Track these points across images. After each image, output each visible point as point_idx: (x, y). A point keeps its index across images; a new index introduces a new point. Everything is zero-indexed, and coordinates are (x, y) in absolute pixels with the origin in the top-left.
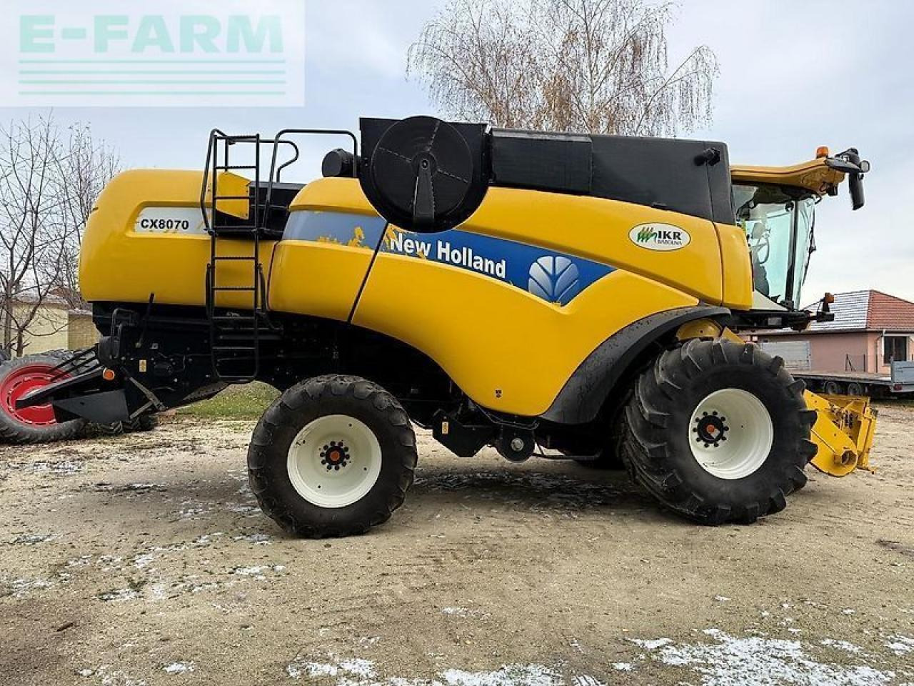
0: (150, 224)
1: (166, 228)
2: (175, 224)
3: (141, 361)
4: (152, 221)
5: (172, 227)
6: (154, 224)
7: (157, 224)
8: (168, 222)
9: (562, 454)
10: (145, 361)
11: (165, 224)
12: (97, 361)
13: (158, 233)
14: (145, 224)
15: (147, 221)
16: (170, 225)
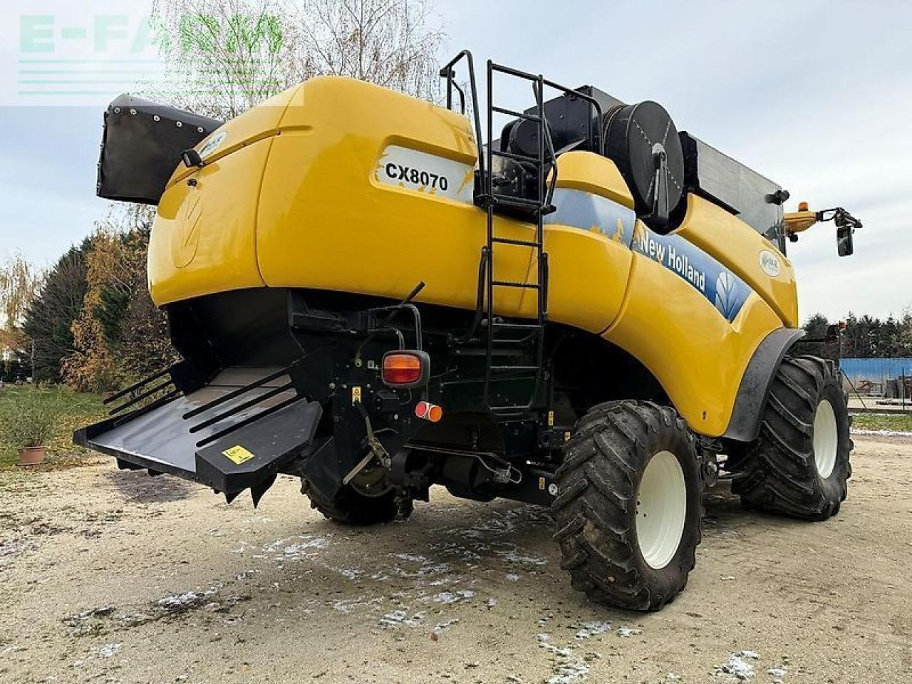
0: (399, 173)
1: (420, 183)
2: (431, 179)
3: (354, 389)
4: (401, 168)
5: (427, 183)
6: (403, 174)
7: (409, 174)
8: (422, 174)
9: (728, 472)
10: (359, 389)
11: (419, 176)
12: (292, 393)
13: (410, 189)
14: (392, 171)
15: (395, 167)
16: (425, 181)
